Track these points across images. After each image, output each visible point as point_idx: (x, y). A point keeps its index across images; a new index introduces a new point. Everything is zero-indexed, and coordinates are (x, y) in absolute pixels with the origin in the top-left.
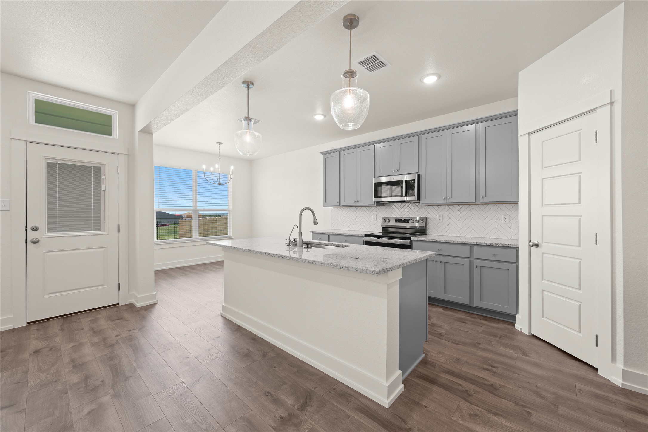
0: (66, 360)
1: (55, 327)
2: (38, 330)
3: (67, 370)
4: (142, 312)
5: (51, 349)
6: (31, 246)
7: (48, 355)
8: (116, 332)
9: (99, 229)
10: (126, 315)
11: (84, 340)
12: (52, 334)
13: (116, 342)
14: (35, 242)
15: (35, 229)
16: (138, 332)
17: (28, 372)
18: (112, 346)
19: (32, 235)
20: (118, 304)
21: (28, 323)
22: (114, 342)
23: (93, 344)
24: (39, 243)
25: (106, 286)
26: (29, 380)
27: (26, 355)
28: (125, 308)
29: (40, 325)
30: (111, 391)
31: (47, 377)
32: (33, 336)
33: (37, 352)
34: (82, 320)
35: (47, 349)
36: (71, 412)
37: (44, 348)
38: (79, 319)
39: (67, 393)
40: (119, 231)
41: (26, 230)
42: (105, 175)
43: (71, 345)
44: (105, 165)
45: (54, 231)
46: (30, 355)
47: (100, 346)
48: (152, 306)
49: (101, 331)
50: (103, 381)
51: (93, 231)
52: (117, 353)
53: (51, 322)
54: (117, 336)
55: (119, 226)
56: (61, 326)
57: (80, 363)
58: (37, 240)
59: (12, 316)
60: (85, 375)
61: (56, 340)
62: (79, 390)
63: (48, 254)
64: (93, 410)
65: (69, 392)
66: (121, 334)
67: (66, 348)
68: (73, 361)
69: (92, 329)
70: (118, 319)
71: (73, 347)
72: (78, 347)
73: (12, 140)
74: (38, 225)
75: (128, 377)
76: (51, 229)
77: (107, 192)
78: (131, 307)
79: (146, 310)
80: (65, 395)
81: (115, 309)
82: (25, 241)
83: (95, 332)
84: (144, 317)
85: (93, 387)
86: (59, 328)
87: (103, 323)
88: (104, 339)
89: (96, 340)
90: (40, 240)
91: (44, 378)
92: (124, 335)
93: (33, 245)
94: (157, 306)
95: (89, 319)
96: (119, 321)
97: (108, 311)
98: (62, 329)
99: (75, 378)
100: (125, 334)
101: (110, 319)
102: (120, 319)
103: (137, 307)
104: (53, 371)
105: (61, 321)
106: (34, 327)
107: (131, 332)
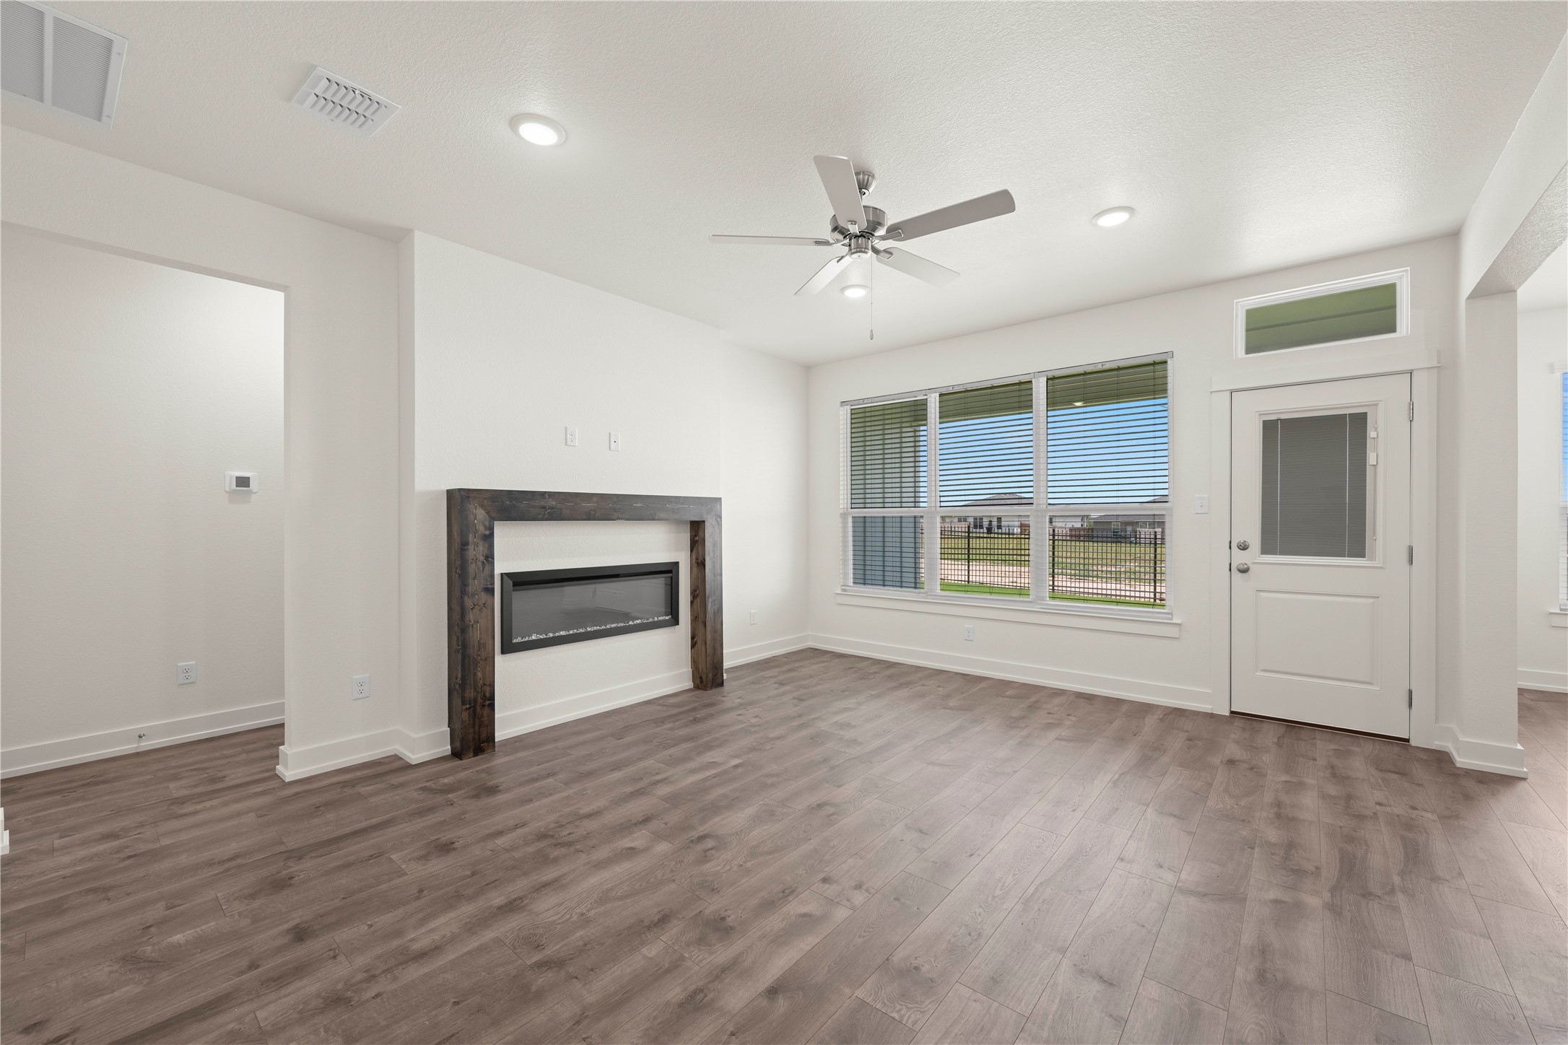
0: (1268, 797)
1: (1269, 736)
2: (1244, 729)
3: (1264, 814)
4: (1469, 784)
5: (1251, 769)
6: (1237, 576)
7: (1245, 776)
8: (1379, 795)
9: (1362, 555)
10: (1419, 772)
11: (1311, 781)
12: (1260, 745)
13: (1371, 814)
14: (1244, 571)
15: (1243, 547)
16: (1434, 821)
17: (1212, 785)
18: (1360, 817)
19: (1240, 558)
20: (1408, 740)
21: (1232, 712)
22: (1369, 813)
23: (1324, 796)
24: (1249, 572)
25: (1378, 689)
26: (1210, 797)
27: (1216, 760)
28: (1423, 756)
29: (1249, 722)
30: (1327, 895)
31: (1233, 807)
32: (1233, 736)
33: (1231, 762)
34: (1318, 742)
35: (1247, 766)
36: (1249, 881)
37: (1243, 761)
38: (1314, 738)
39: (1253, 848)
40: (1411, 562)
41: (1230, 548)
42: (1376, 429)
43: (1284, 778)
44: (1376, 405)
45: (1273, 552)
46: (1221, 762)
47: (1336, 806)
48: (1508, 781)
49: (1348, 778)
50: (1317, 868)
51: (1348, 557)
52: (1364, 836)
53: (1266, 726)
54: (1380, 804)
55: (1411, 549)
56: (1279, 738)
57: (1290, 815)
58: (1246, 566)
59: (1211, 692)
60: (1290, 839)
61: (1264, 758)
62: (1273, 856)
63: (1262, 594)
64: (1283, 902)
65: (1257, 849)
66: (1390, 806)
67: (1274, 778)
68: (1279, 804)
69: (1333, 767)
70: (1395, 773)
71: (1286, 782)
72: (1296, 787)
73: (1213, 393)
74: (1249, 541)
75: (1371, 894)
76: (1266, 550)
77: (1380, 470)
78: (1440, 760)
79: (1481, 782)
80: (1250, 850)
81: (1396, 749)
82: (1228, 567)
83: (1335, 775)
84: (1468, 797)
85: (1297, 868)
86: (1276, 740)
87: (1358, 765)
88: (1349, 798)
89: (1332, 790)
90: (1252, 567)
91: (1229, 807)
92: (1396, 811)
93: (1240, 574)
94: (1522, 786)
95: (1333, 747)
96: (1396, 776)
97: (1378, 747)
98: (1279, 744)
99: (1272, 834)
100: (1400, 809)
101: (1378, 764)
102: (1403, 774)
103: (1458, 765)
104: (1245, 803)
105: (1281, 729)
106: (1239, 723)
107: (1415, 812)
